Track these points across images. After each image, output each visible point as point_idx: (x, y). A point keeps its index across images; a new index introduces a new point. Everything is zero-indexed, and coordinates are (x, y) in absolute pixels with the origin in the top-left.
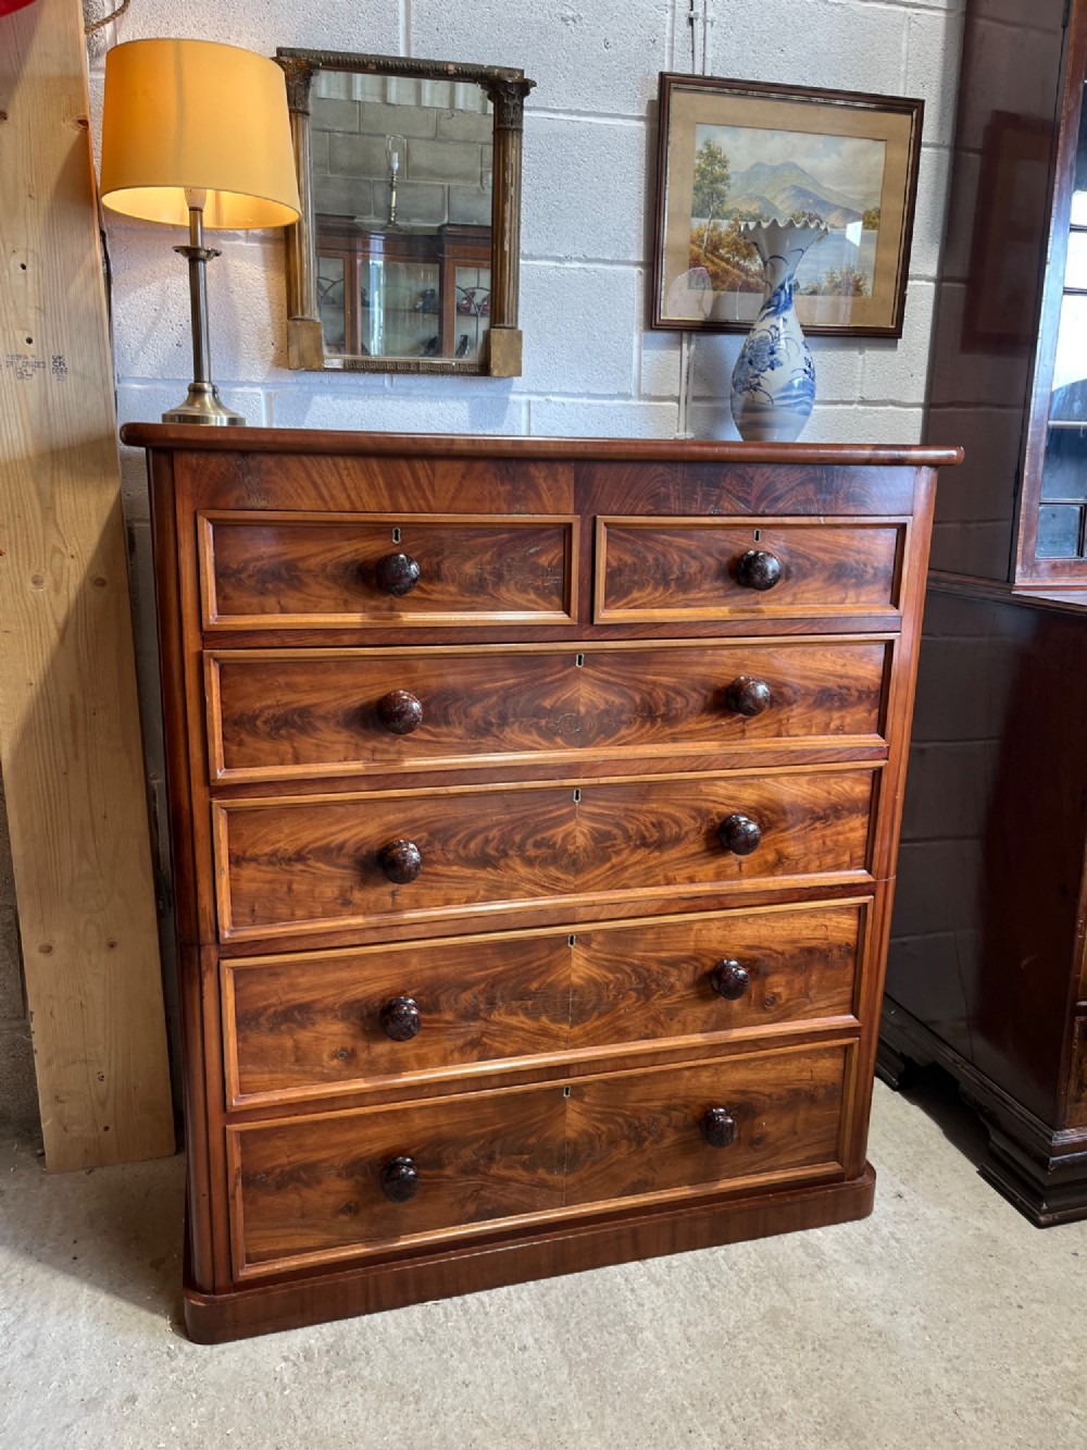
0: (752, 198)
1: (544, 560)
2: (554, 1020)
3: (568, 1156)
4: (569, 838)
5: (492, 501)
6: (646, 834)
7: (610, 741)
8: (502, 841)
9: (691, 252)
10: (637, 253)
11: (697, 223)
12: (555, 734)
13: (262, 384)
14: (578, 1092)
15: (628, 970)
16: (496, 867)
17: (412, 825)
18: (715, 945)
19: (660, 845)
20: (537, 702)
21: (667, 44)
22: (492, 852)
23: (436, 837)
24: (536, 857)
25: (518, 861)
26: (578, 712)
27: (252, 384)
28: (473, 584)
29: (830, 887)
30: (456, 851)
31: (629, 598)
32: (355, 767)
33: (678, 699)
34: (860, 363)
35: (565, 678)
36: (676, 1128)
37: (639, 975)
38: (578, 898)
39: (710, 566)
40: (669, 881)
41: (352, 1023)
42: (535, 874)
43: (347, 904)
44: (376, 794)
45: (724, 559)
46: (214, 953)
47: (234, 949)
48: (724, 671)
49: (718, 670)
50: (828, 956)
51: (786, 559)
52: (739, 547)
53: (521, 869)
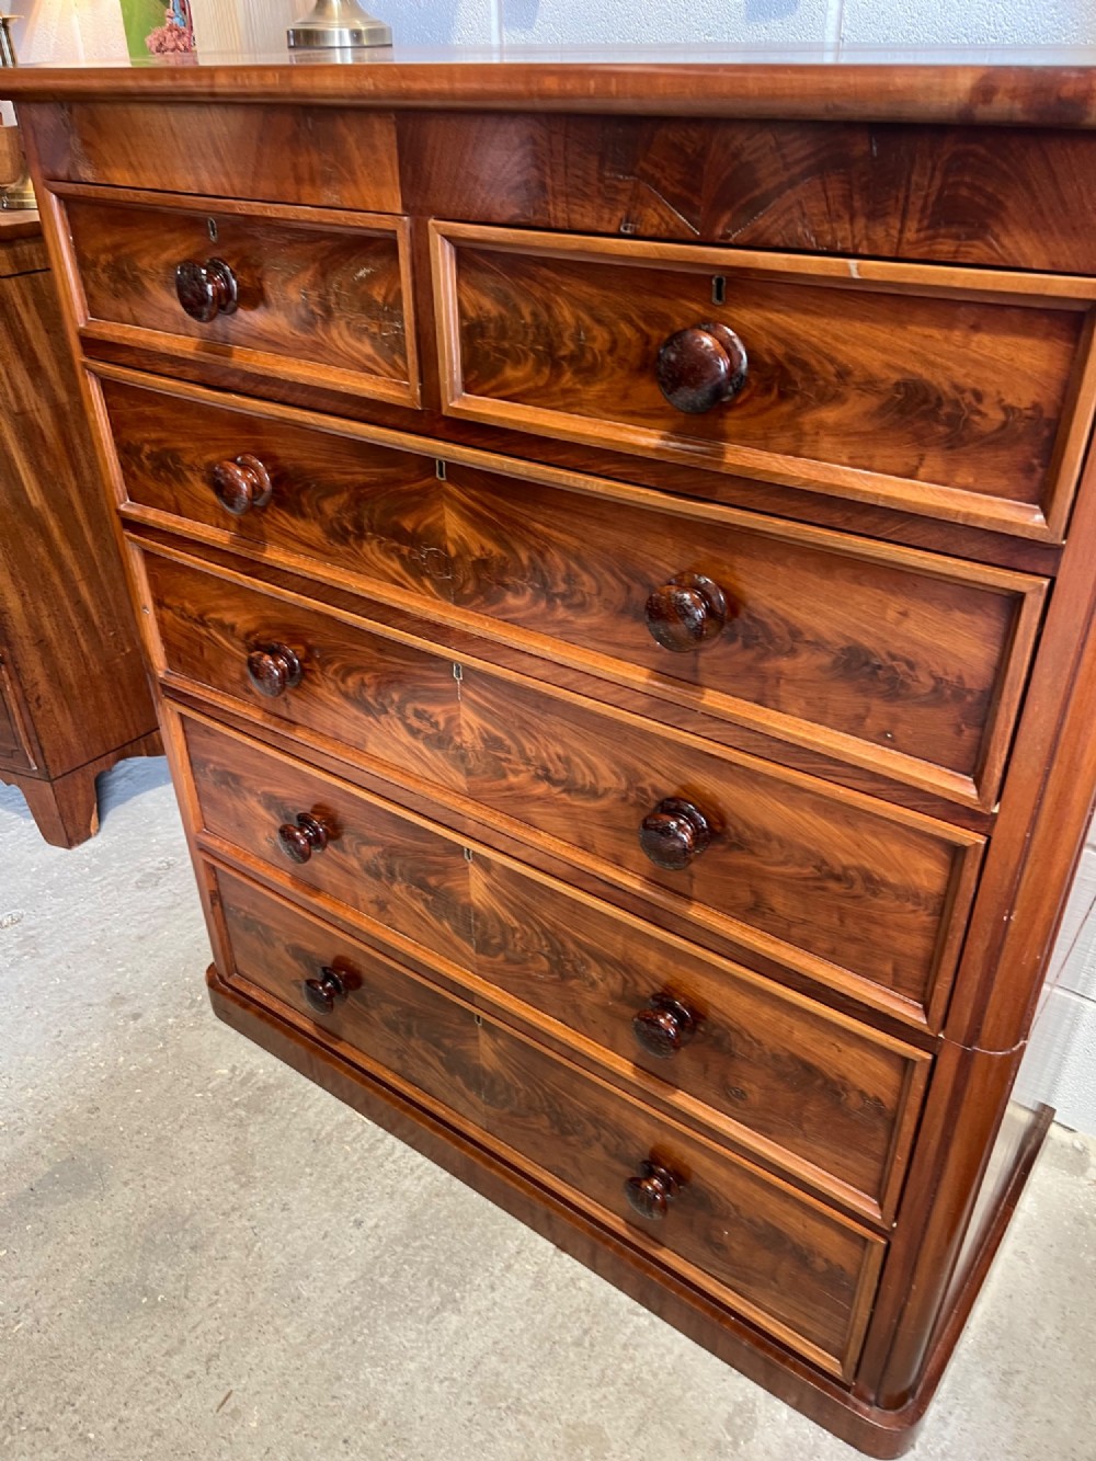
1: (379, 294)
2: (458, 932)
3: (482, 1083)
4: (453, 724)
6: (550, 766)
7: (494, 608)
8: (378, 691)
12: (423, 573)
14: (490, 1032)
15: (538, 929)
16: (378, 721)
17: (288, 632)
18: (651, 968)
19: (570, 787)
20: (395, 518)
22: (371, 699)
23: (312, 651)
24: (419, 731)
25: (399, 724)
26: (447, 551)
28: (301, 318)
29: (846, 996)
30: (336, 682)
31: (500, 378)
32: (223, 539)
33: (585, 577)
35: (424, 493)
36: (605, 1147)
37: (551, 944)
38: (469, 808)
39: (629, 344)
40: (586, 847)
41: (274, 817)
42: (420, 750)
43: (249, 692)
44: (246, 578)
45: (653, 333)
46: (158, 687)
47: (170, 692)
48: (658, 552)
49: (648, 548)
50: (838, 1095)
51: (780, 351)
52: (683, 310)
53: (404, 736)
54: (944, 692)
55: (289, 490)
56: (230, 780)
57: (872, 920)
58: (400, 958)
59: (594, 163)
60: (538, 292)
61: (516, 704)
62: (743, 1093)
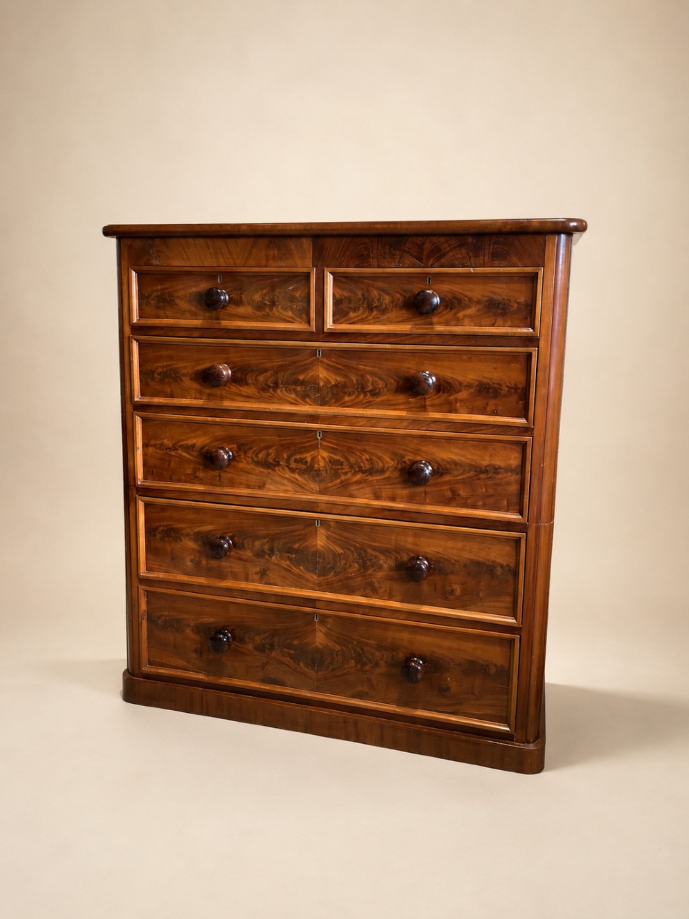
1: (297, 294)
2: (307, 570)
3: (317, 659)
4: (315, 460)
5: (267, 259)
6: (362, 465)
7: (339, 404)
8: (276, 456)
12: (306, 397)
14: (323, 619)
15: (353, 549)
16: (274, 471)
17: (229, 439)
18: (409, 546)
19: (371, 472)
20: (294, 377)
22: (271, 461)
23: (240, 446)
24: (297, 469)
25: (286, 468)
26: (319, 385)
28: (258, 306)
29: (491, 520)
30: (252, 458)
31: (347, 317)
32: (199, 402)
33: (380, 382)
35: (312, 363)
36: (386, 662)
37: (360, 555)
38: (321, 498)
39: (398, 300)
40: (379, 497)
41: (199, 545)
42: (297, 480)
43: (197, 477)
44: (210, 419)
45: (407, 295)
46: (135, 491)
47: (145, 491)
48: (409, 367)
49: (407, 365)
50: (493, 571)
51: (450, 296)
52: (416, 288)
53: (288, 474)
54: (512, 390)
55: (240, 376)
56: (172, 533)
57: (497, 485)
58: (273, 599)
59: (388, 247)
60: (364, 287)
61: (349, 441)
62: (452, 592)
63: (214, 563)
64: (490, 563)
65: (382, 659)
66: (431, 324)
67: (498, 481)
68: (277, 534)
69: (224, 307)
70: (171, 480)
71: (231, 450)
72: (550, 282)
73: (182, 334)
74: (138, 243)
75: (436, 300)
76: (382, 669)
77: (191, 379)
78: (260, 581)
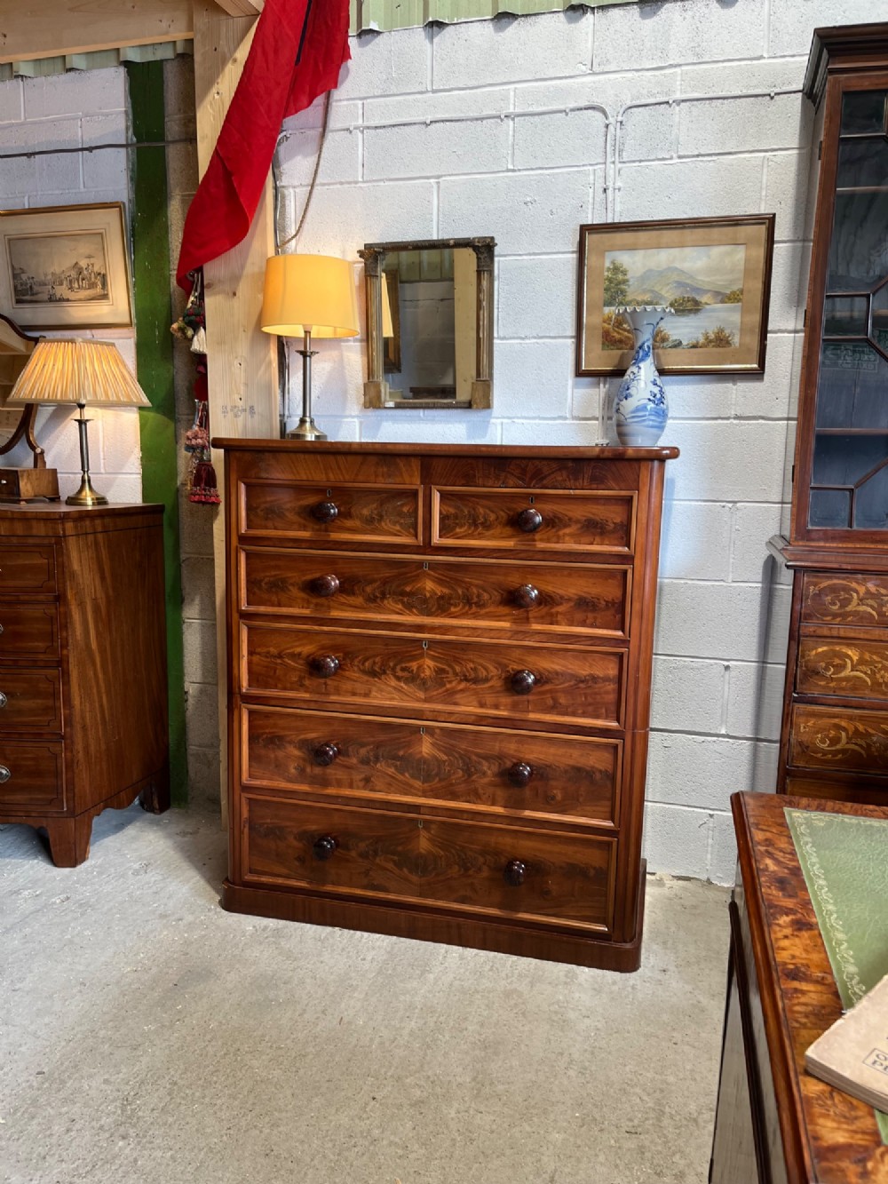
0: (645, 291)
1: (405, 509)
2: (413, 776)
3: (420, 865)
4: (421, 669)
5: (377, 476)
6: (467, 674)
7: (444, 614)
8: (382, 665)
9: (603, 328)
10: (571, 331)
11: (607, 310)
12: (413, 607)
13: (357, 416)
14: (427, 825)
15: (457, 756)
16: (380, 679)
17: (335, 648)
18: (512, 752)
19: (476, 681)
20: (402, 588)
21: (590, 207)
22: (377, 670)
23: (347, 654)
24: (402, 677)
25: (392, 677)
26: (425, 596)
27: (353, 417)
28: (367, 520)
29: (591, 728)
30: (358, 666)
31: (454, 532)
32: (306, 612)
33: (485, 594)
34: (734, 392)
35: (417, 576)
36: (489, 866)
37: (464, 762)
38: (426, 706)
39: (502, 517)
40: (482, 705)
41: (303, 753)
42: (402, 687)
43: (302, 685)
44: (316, 628)
45: (511, 513)
46: (239, 699)
47: (248, 699)
48: (513, 580)
49: (510, 579)
50: (592, 776)
51: (551, 515)
52: (520, 507)
53: (393, 682)
54: (610, 604)
55: (348, 587)
56: (276, 741)
57: (596, 694)
58: (378, 805)
59: (493, 469)
60: (471, 504)
61: (453, 651)
62: (553, 798)
63: (318, 770)
64: (588, 768)
65: (484, 864)
66: (534, 540)
67: (596, 690)
68: (382, 741)
69: (333, 521)
70: (276, 687)
71: (337, 658)
72: (644, 505)
73: (290, 545)
74: (248, 456)
75: (538, 519)
76: (485, 873)
77: (299, 589)
78: (364, 788)
